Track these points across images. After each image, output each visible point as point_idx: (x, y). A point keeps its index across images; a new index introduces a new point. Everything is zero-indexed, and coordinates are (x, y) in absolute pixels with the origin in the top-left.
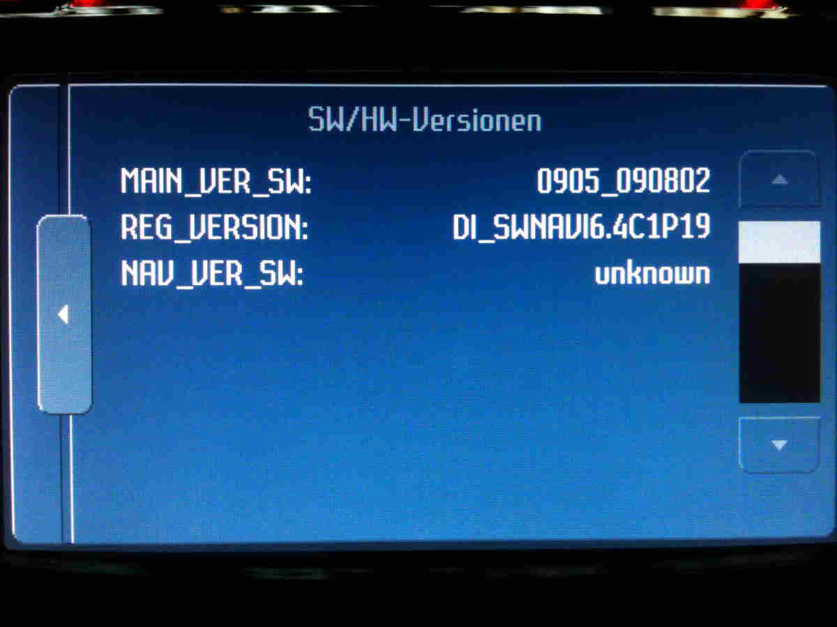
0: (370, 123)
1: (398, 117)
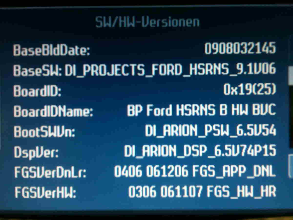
0: (123, 24)
1: (135, 21)
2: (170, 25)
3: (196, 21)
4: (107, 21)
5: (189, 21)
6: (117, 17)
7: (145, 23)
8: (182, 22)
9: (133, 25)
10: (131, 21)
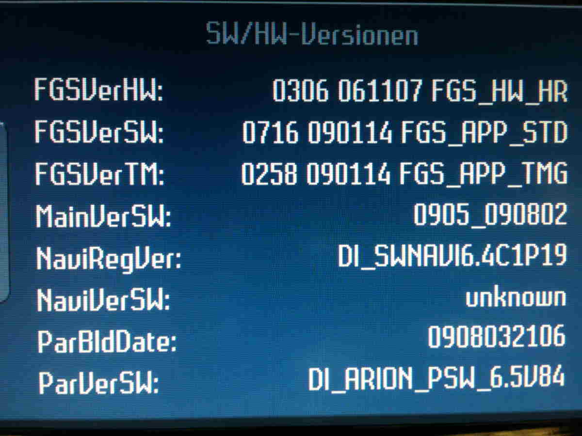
0: (262, 36)
1: (288, 31)
2: (358, 43)
3: (412, 35)
4: (230, 31)
5: (397, 35)
6: (251, 24)
7: (309, 37)
8: (383, 35)
9: (284, 41)
10: (279, 32)
